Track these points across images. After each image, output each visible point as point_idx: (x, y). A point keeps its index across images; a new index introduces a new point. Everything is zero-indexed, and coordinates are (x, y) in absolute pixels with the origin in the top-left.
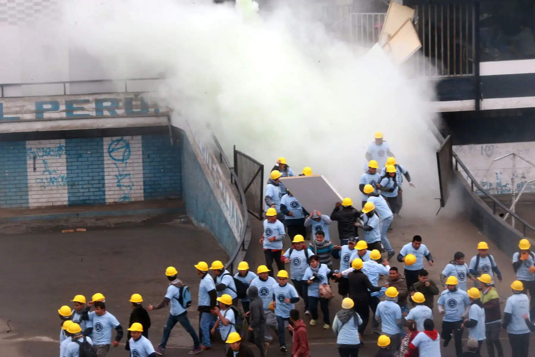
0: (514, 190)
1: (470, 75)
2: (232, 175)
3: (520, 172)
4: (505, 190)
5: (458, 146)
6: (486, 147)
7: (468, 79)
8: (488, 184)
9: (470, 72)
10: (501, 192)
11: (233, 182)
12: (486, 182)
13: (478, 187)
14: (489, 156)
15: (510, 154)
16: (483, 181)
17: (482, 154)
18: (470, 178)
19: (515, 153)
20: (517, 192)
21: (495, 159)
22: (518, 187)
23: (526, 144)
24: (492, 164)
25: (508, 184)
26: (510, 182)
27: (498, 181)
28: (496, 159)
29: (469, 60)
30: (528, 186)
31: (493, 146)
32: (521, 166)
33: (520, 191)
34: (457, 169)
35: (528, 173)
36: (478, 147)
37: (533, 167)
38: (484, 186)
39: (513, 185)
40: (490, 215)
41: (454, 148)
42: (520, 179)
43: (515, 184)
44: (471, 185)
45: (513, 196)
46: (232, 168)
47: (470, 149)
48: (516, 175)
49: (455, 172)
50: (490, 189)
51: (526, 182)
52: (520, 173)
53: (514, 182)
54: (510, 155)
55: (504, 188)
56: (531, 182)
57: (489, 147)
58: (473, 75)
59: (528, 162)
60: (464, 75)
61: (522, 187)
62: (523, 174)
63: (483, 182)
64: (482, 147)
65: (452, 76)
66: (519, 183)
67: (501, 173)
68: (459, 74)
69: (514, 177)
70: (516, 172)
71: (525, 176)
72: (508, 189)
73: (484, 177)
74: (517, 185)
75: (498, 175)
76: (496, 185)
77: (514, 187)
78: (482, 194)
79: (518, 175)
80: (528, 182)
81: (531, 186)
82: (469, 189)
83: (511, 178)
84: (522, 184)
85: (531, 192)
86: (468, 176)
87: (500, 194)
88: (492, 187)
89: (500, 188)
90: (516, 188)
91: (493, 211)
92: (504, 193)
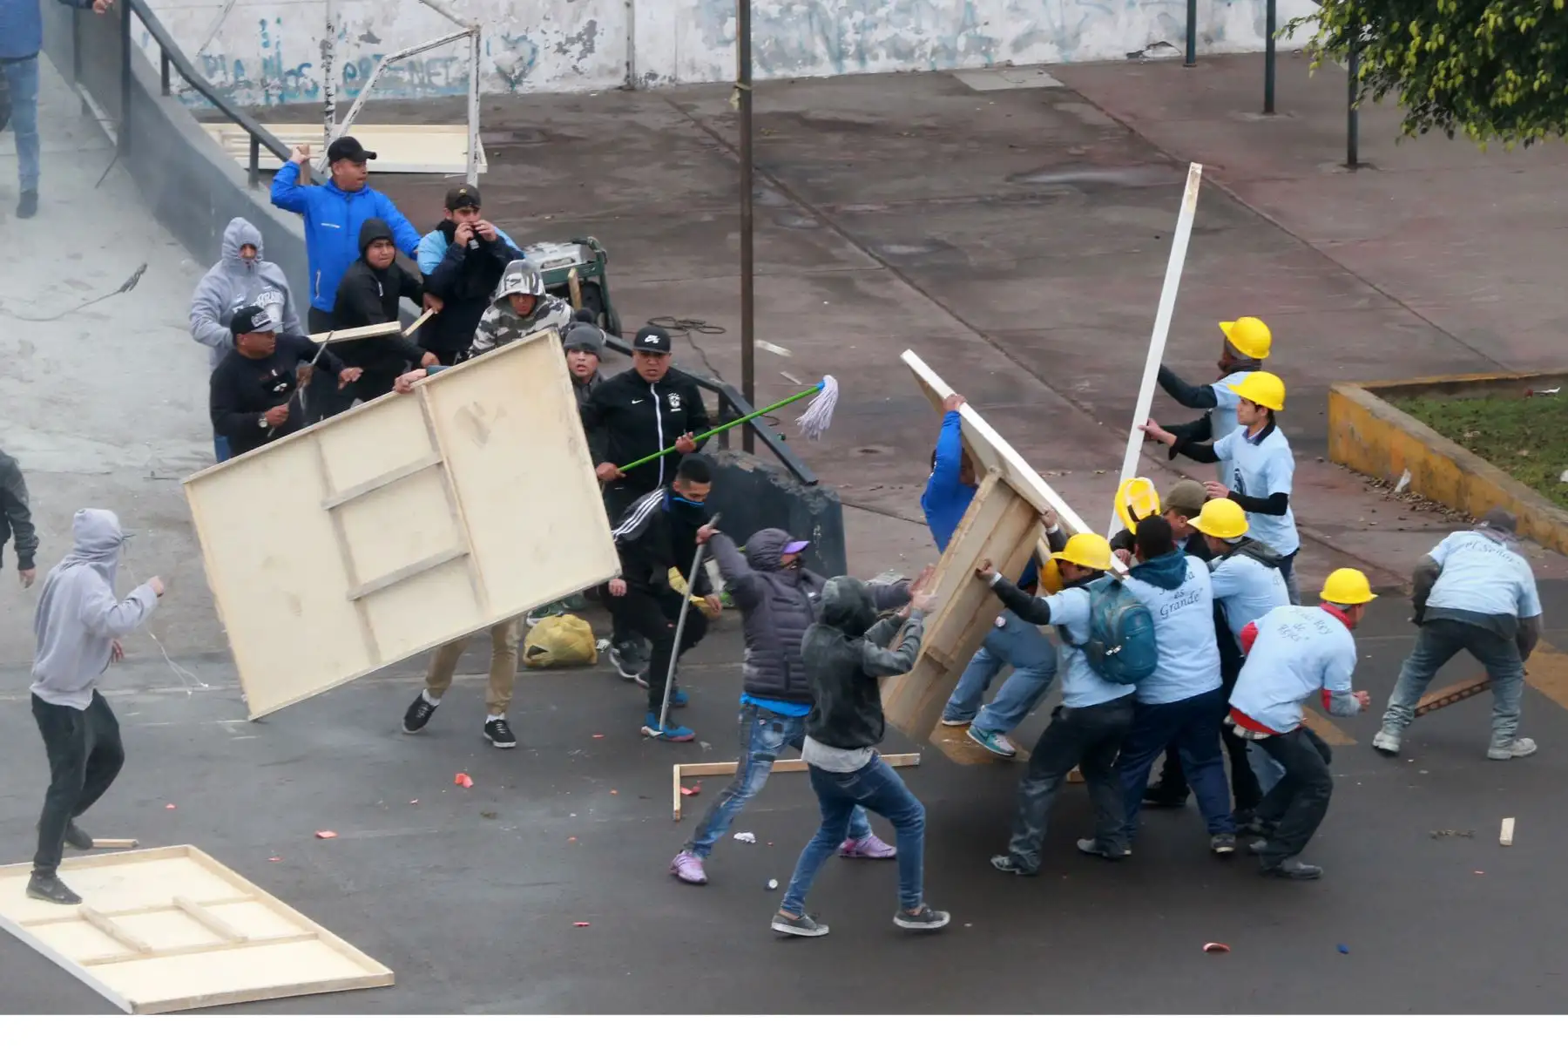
0: (332, 91)
3: (353, 16)
4: (298, 88)
8: (230, 65)
10: (281, 98)
12: (222, 57)
13: (187, 78)
16: (207, 53)
18: (157, 39)
20: (342, 97)
22: (349, 74)
25: (308, 65)
26: (315, 57)
27: (268, 53)
30: (387, 74)
33: (357, 92)
35: (387, 21)
38: (211, 73)
39: (328, 71)
40: (237, 193)
42: (358, 46)
43: (337, 69)
44: (159, 69)
45: (331, 112)
48: (338, 31)
50: (236, 85)
51: (378, 57)
52: (355, 23)
53: (331, 57)
55: (291, 82)
56: (401, 57)
61: (365, 76)
62: (368, 24)
63: (210, 57)
66: (353, 59)
67: (278, 21)
69: (332, 37)
70: (339, 16)
71: (377, 35)
72: (310, 86)
73: (212, 35)
74: (345, 68)
75: (267, 30)
76: (259, 67)
77: (331, 75)
78: (203, 104)
79: (349, 29)
80: (389, 56)
81: (401, 74)
82: (152, 84)
83: (319, 40)
84: (364, 67)
85: (400, 97)
86: (148, 32)
87: (278, 106)
88: (243, 75)
89: (276, 81)
90: (340, 81)
91: (246, 175)
92: (289, 101)
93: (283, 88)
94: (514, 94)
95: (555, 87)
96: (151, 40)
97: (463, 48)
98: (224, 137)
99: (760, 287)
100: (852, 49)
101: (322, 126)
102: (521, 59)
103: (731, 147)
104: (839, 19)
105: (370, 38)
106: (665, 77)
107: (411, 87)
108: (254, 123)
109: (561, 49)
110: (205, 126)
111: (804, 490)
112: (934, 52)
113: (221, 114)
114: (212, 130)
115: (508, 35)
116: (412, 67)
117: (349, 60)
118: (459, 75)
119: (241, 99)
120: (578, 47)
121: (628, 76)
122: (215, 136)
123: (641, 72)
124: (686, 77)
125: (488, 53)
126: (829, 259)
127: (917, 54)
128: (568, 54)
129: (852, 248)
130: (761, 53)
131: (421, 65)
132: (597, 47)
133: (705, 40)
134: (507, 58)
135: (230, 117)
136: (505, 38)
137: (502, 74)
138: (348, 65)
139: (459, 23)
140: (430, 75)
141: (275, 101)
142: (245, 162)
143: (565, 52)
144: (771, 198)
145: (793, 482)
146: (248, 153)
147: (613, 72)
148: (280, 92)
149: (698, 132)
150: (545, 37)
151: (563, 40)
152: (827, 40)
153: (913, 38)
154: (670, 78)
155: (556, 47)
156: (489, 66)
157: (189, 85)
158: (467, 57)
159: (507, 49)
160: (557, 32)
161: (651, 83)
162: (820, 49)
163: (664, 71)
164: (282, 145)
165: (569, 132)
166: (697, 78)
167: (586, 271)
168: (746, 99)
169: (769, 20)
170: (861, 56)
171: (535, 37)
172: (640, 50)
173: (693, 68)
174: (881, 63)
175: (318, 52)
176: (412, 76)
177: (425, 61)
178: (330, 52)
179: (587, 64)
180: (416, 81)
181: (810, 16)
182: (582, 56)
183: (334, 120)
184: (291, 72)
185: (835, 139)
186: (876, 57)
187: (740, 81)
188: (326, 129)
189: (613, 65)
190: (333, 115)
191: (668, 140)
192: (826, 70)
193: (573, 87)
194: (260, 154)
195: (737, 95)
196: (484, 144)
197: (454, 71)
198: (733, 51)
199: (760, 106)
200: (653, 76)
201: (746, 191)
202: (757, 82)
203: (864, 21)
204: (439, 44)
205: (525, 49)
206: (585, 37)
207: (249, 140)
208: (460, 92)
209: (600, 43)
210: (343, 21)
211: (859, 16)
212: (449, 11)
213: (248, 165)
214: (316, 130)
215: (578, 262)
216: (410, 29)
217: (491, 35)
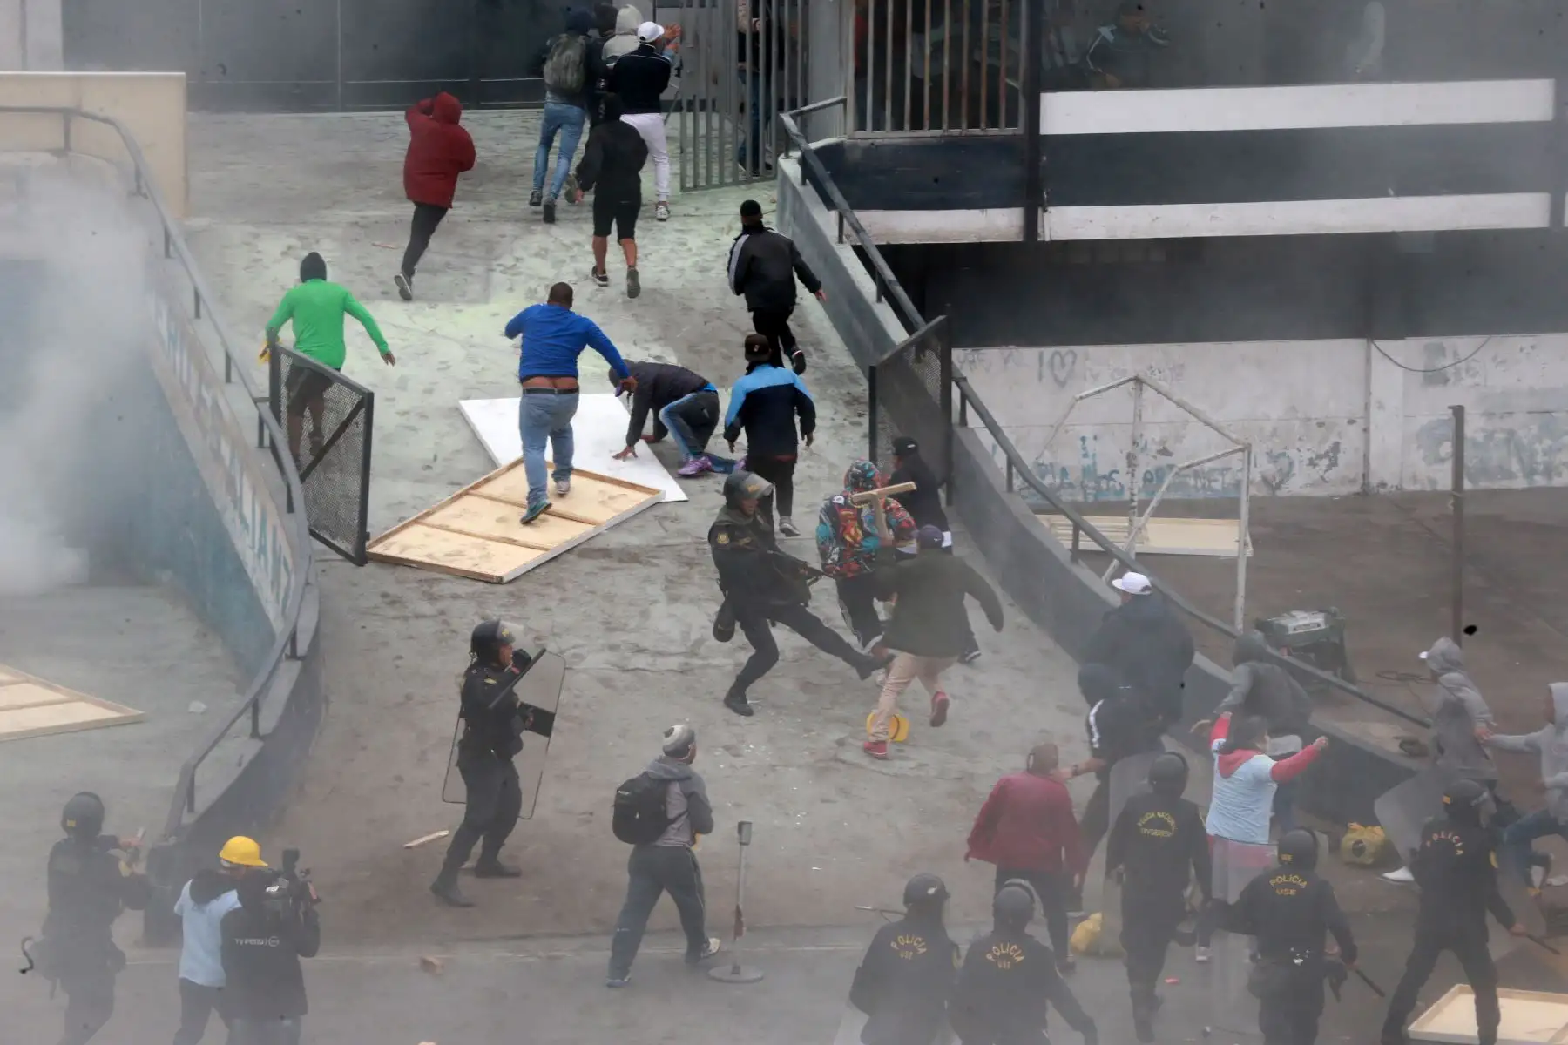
0: (1136, 491)
1: (1009, 131)
2: (262, 423)
3: (1153, 435)
4: (1108, 489)
5: (969, 350)
6: (1053, 357)
7: (1003, 147)
8: (1057, 470)
9: (1012, 122)
10: (1095, 496)
11: (267, 442)
12: (1051, 464)
13: (1026, 480)
15: (1126, 378)
16: (1041, 461)
17: (1040, 377)
18: (1005, 450)
19: (1142, 376)
20: (1143, 496)
21: (1081, 392)
22: (1147, 479)
23: (1175, 350)
24: (1072, 407)
25: (1117, 472)
26: (1122, 465)
27: (1088, 462)
28: (1083, 394)
29: (1007, 84)
30: (1178, 479)
31: (1075, 355)
32: (1159, 416)
33: (1153, 493)
34: (963, 421)
35: (1179, 439)
36: (1029, 354)
37: (1195, 419)
38: (1043, 477)
39: (1133, 476)
40: (1062, 567)
41: (957, 355)
42: (1155, 457)
43: (1140, 473)
44: (1005, 472)
45: (1134, 508)
46: (263, 400)
47: (1006, 361)
48: (1142, 444)
49: (959, 431)
50: (1062, 486)
51: (1171, 467)
52: (1153, 440)
53: (1135, 466)
54: (1125, 382)
55: (1104, 485)
56: (1188, 467)
57: (1062, 359)
58: (1019, 130)
59: (1180, 405)
60: (993, 131)
61: (1161, 480)
62: (1163, 442)
63: (1042, 465)
64: (1041, 357)
65: (955, 132)
66: (1152, 468)
67: (1095, 438)
68: (977, 126)
69: (1136, 451)
70: (1142, 435)
71: (1170, 450)
72: (1118, 487)
73: (1046, 447)
74: (1145, 474)
75: (1086, 443)
76: (1079, 474)
77: (1134, 480)
78: (1037, 500)
79: (1148, 446)
80: (1180, 465)
81: (1188, 479)
82: (999, 483)
83: (1125, 453)
84: (1160, 474)
85: (1186, 497)
86: (996, 443)
87: (1093, 502)
88: (1067, 478)
89: (1092, 484)
90: (1141, 484)
91: (1070, 554)
92: (1103, 498)
93: (1098, 490)
94: (1273, 497)
95: (1308, 492)
96: (999, 449)
97: (1236, 461)
98: (1054, 525)
100: (1541, 467)
101: (1125, 519)
102: (1281, 469)
103: (1445, 542)
104: (1531, 445)
105: (1165, 452)
106: (1392, 487)
107: (1195, 490)
108: (1077, 514)
109: (1312, 463)
110: (1038, 516)
113: (1051, 507)
114: (1044, 520)
115: (1271, 451)
116: (1196, 475)
117: (1149, 468)
118: (1233, 482)
119: (1066, 496)
120: (1325, 462)
121: (1364, 485)
122: (1046, 524)
123: (1374, 481)
124: (1409, 487)
125: (1255, 466)
128: (1317, 468)
129: (1539, 622)
130: (1470, 469)
131: (1203, 473)
132: (1340, 462)
133: (1424, 459)
134: (1270, 469)
135: (1055, 509)
136: (1269, 454)
137: (1265, 480)
138: (1148, 472)
139: (1236, 442)
140: (1210, 481)
141: (1091, 499)
142: (1068, 544)
143: (1315, 466)
146: (1071, 538)
147: (1353, 481)
148: (1094, 492)
149: (1417, 530)
150: (1300, 455)
151: (1314, 456)
152: (1521, 460)
154: (1397, 487)
155: (1308, 462)
156: (1256, 476)
157: (1026, 484)
158: (1239, 468)
159: (1269, 462)
160: (1308, 450)
161: (1382, 490)
162: (1515, 467)
163: (1392, 482)
164: (1098, 533)
165: (1317, 527)
166: (1417, 487)
167: (1329, 634)
168: (1459, 505)
169: (1475, 444)
170: (1549, 471)
171: (1292, 453)
172: (1373, 464)
173: (1415, 479)
175: (1125, 462)
176: (1196, 481)
177: (1206, 470)
178: (1134, 462)
179: (1332, 474)
180: (1199, 485)
181: (1508, 441)
182: (1329, 467)
183: (1136, 514)
184: (1104, 477)
186: (1560, 475)
187: (1454, 490)
188: (1130, 521)
189: (1352, 476)
190: (1136, 510)
191: (1393, 535)
192: (1520, 483)
193: (1321, 492)
194: (1081, 538)
195: (1451, 502)
196: (1251, 536)
197: (1229, 478)
198: (1448, 467)
199: (1470, 510)
200: (1383, 485)
201: (1456, 576)
202: (1467, 491)
203: (1550, 447)
204: (1218, 457)
205: (1284, 462)
206: (1331, 454)
207: (1072, 528)
208: (1232, 495)
209: (1342, 458)
210: (1144, 438)
211: (1547, 442)
212: (1226, 432)
213: (1070, 547)
214: (1123, 522)
215: (1323, 627)
216: (1197, 445)
217: (1259, 450)
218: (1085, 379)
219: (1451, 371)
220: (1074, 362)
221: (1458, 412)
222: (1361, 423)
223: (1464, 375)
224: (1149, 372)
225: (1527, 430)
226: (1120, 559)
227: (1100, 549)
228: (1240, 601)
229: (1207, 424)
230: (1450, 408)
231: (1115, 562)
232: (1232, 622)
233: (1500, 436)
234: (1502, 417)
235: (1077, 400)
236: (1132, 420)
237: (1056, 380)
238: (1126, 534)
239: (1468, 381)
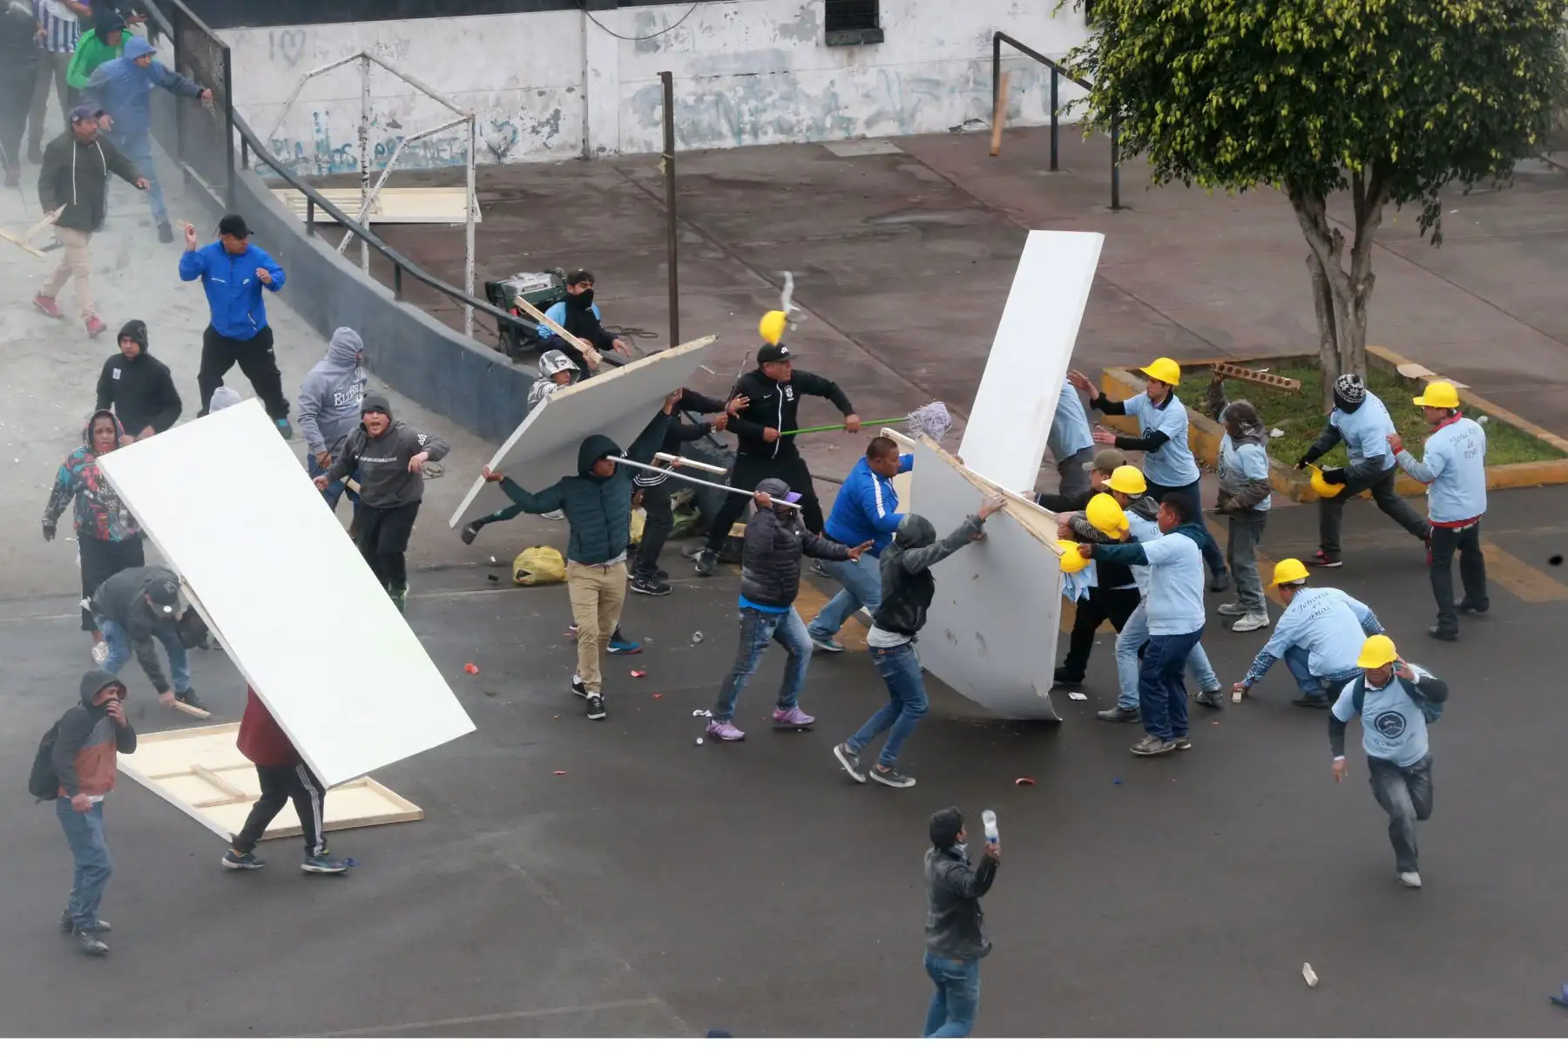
0: (367, 164)
3: (382, 109)
4: (342, 163)
6: (284, 35)
8: (292, 146)
10: (330, 169)
12: (286, 140)
13: (259, 155)
14: (292, 62)
15: (354, 55)
16: (275, 138)
17: (272, 56)
18: (239, 128)
19: (368, 52)
20: (375, 168)
21: (310, 70)
22: (379, 152)
23: (399, 26)
24: (303, 84)
25: (349, 145)
26: (355, 139)
27: (321, 136)
28: (313, 72)
30: (407, 150)
31: (304, 34)
32: (387, 92)
33: (385, 164)
35: (407, 112)
36: (262, 34)
37: (421, 92)
38: (278, 152)
39: (364, 149)
40: (298, 239)
42: (386, 130)
43: (371, 147)
44: (240, 150)
45: (366, 179)
47: (238, 43)
48: (371, 120)
50: (297, 161)
51: (400, 138)
52: (383, 114)
53: (366, 139)
54: (353, 59)
55: (337, 158)
56: (417, 138)
57: (292, 37)
59: (406, 79)
61: (391, 153)
62: (393, 114)
63: (277, 141)
64: (271, 37)
66: (382, 140)
67: (327, 113)
69: (367, 125)
70: (371, 109)
71: (399, 122)
72: (351, 160)
73: (279, 124)
74: (377, 147)
75: (319, 120)
76: (314, 146)
77: (366, 153)
78: (274, 176)
79: (379, 119)
80: (407, 138)
81: (417, 150)
82: (238, 162)
83: (357, 126)
84: (391, 145)
85: (417, 168)
87: (327, 176)
88: (302, 153)
89: (326, 158)
90: (373, 157)
91: (305, 226)
92: (336, 171)
94: (500, 164)
95: (531, 158)
96: (234, 128)
97: (462, 131)
98: (289, 199)
99: (683, 304)
100: (748, 127)
101: (360, 190)
102: (505, 138)
103: (661, 200)
104: (738, 105)
106: (611, 150)
107: (425, 160)
108: (310, 187)
109: (535, 131)
110: (274, 191)
111: (718, 452)
112: (809, 129)
113: (286, 182)
114: (280, 194)
115: (496, 121)
116: (425, 145)
117: (379, 141)
118: (460, 151)
119: (301, 171)
120: (547, 129)
121: (584, 150)
122: (282, 198)
123: (594, 146)
124: (627, 150)
125: (481, 134)
126: (732, 281)
127: (796, 129)
128: (540, 134)
129: (751, 273)
130: (681, 130)
131: (432, 143)
132: (560, 128)
133: (640, 122)
134: (495, 138)
135: (290, 183)
136: (494, 123)
137: (492, 149)
138: (378, 144)
139: (460, 113)
140: (439, 151)
141: (325, 172)
142: (304, 217)
143: (538, 133)
144: (690, 237)
145: (710, 446)
146: (306, 211)
147: (573, 147)
148: (329, 165)
149: (636, 190)
151: (536, 124)
152: (729, 121)
153: (793, 119)
154: (615, 150)
155: (530, 130)
156: (482, 143)
157: (262, 161)
158: (465, 138)
159: (494, 131)
160: (531, 118)
161: (601, 154)
162: (725, 128)
163: (610, 145)
164: (331, 204)
165: (542, 192)
166: (634, 150)
167: (556, 293)
168: (670, 165)
169: (686, 106)
170: (755, 132)
171: (515, 122)
172: (592, 130)
173: (631, 142)
174: (769, 138)
175: (357, 135)
176: (425, 151)
177: (435, 140)
178: (364, 136)
179: (554, 141)
180: (429, 155)
181: (717, 103)
182: (550, 136)
183: (369, 185)
184: (337, 151)
185: (737, 193)
187: (666, 152)
188: (363, 192)
189: (573, 141)
190: (368, 181)
191: (613, 196)
192: (729, 143)
193: (545, 158)
194: (315, 211)
195: (663, 163)
196: (479, 202)
197: (456, 148)
198: (660, 130)
199: (681, 170)
200: (602, 149)
201: (672, 233)
202: (680, 153)
203: (756, 107)
204: (445, 128)
205: (508, 131)
206: (552, 122)
207: (306, 201)
208: (461, 163)
209: (563, 125)
210: (374, 112)
211: (753, 103)
212: (451, 104)
213: (306, 220)
214: (356, 193)
215: (549, 287)
216: (424, 117)
217: (483, 121)
218: (315, 56)
219: (661, 37)
220: (304, 41)
221: (667, 78)
222: (578, 92)
223: (673, 41)
224: (376, 49)
225: (734, 92)
226: (352, 230)
227: (333, 220)
228: (470, 266)
229: (432, 96)
230: (659, 74)
231: (350, 233)
232: (463, 286)
233: (709, 98)
234: (710, 79)
235: (307, 78)
236: (360, 96)
237: (287, 57)
238: (360, 205)
239: (677, 46)
